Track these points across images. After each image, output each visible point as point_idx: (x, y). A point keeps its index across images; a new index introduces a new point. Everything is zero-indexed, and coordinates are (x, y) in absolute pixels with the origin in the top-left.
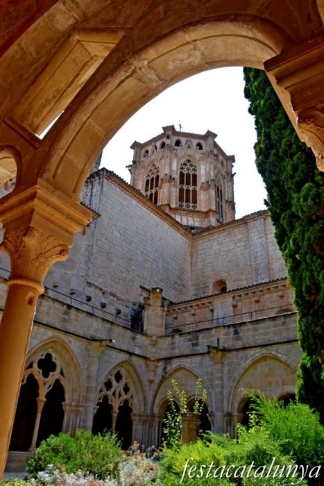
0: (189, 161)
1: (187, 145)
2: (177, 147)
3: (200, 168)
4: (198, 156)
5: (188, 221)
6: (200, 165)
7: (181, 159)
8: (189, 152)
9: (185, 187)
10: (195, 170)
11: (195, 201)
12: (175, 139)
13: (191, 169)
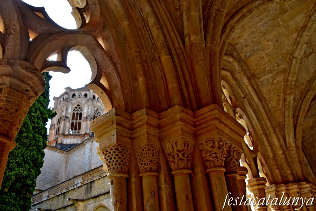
0: (79, 105)
1: (79, 96)
2: (73, 98)
3: (84, 109)
4: (84, 101)
5: (74, 141)
6: (84, 107)
7: (74, 105)
8: (79, 100)
9: (75, 121)
10: (81, 110)
11: (79, 129)
12: (72, 93)
13: (79, 110)
